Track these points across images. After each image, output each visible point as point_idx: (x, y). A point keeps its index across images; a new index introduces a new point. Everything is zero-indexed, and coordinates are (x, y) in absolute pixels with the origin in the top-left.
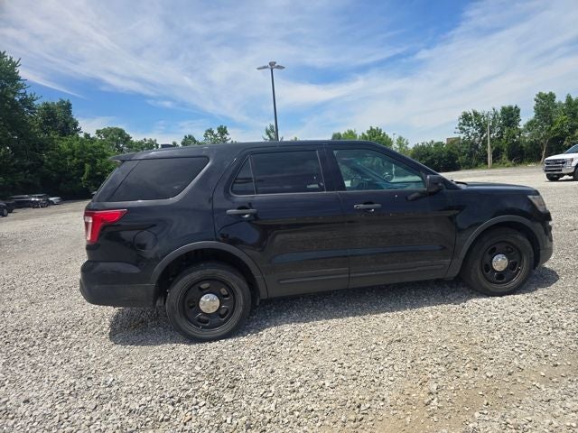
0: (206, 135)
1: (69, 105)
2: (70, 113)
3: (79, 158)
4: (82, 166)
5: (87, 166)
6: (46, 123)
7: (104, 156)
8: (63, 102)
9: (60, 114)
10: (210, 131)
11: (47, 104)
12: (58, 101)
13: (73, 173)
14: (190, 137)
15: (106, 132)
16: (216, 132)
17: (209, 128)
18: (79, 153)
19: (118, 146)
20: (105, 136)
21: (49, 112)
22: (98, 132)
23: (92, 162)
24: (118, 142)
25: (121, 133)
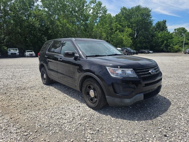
1: (166, 21)
2: (165, 24)
3: (163, 39)
4: (163, 42)
5: (165, 42)
6: (157, 28)
7: (172, 38)
9: (162, 25)
11: (159, 22)
12: (163, 20)
13: (160, 44)
15: (178, 29)
18: (163, 37)
19: (181, 34)
20: (177, 31)
21: (159, 24)
22: (175, 30)
23: (167, 40)
24: (182, 32)
25: (183, 29)
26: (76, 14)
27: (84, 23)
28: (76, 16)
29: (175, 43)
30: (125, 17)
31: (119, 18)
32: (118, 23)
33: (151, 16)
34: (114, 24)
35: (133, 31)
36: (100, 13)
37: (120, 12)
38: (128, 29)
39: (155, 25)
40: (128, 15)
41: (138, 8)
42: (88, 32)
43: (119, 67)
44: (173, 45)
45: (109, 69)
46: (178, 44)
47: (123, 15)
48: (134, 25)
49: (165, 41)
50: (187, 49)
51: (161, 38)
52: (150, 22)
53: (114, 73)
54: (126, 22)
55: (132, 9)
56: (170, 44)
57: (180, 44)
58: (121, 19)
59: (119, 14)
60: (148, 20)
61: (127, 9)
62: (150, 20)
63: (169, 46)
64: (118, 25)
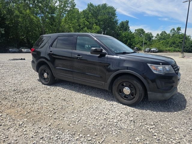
0: (171, 31)
1: (128, 22)
2: (128, 24)
6: (121, 27)
7: (134, 38)
8: (127, 21)
9: (125, 25)
10: (174, 29)
11: (122, 22)
14: (164, 32)
15: (138, 30)
16: (176, 29)
17: (173, 28)
18: (127, 37)
19: (140, 35)
20: (137, 31)
21: (122, 24)
22: (136, 30)
23: (130, 39)
24: (141, 33)
25: (142, 30)
26: (40, 5)
27: (50, 16)
28: (40, 7)
29: (136, 43)
30: (92, 14)
31: (86, 14)
32: (85, 20)
33: (116, 16)
34: (82, 20)
35: (100, 29)
36: (68, 6)
37: (87, 8)
38: (97, 27)
39: (120, 24)
40: (96, 13)
41: (104, 6)
42: (55, 26)
43: (161, 64)
44: (135, 44)
45: (151, 65)
46: (139, 43)
47: (90, 11)
48: (101, 23)
49: (129, 40)
50: (146, 48)
51: (125, 37)
52: (116, 21)
53: (157, 70)
54: (94, 19)
55: (99, 6)
56: (133, 43)
57: (141, 44)
58: (88, 15)
59: (86, 10)
60: (114, 19)
61: (93, 6)
62: (115, 19)
63: (132, 45)
64: (86, 22)
